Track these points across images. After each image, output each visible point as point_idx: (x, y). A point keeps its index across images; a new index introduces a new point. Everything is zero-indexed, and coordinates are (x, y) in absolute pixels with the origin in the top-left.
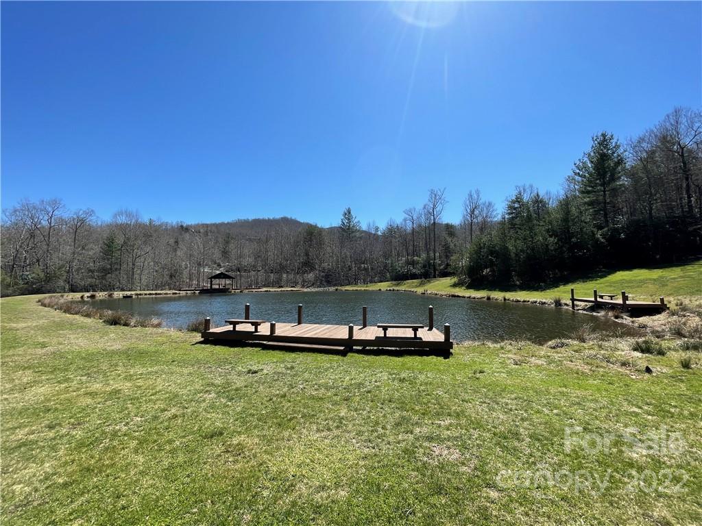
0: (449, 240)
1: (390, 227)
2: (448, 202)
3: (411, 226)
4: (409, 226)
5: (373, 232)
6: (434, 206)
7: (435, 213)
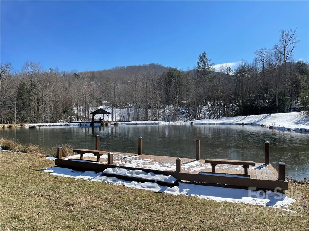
0: (300, 77)
1: (241, 68)
2: (299, 41)
3: (261, 65)
4: (260, 66)
5: (226, 73)
6: (285, 45)
7: (286, 52)
